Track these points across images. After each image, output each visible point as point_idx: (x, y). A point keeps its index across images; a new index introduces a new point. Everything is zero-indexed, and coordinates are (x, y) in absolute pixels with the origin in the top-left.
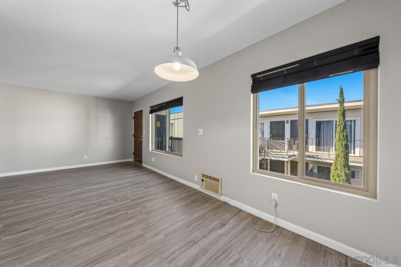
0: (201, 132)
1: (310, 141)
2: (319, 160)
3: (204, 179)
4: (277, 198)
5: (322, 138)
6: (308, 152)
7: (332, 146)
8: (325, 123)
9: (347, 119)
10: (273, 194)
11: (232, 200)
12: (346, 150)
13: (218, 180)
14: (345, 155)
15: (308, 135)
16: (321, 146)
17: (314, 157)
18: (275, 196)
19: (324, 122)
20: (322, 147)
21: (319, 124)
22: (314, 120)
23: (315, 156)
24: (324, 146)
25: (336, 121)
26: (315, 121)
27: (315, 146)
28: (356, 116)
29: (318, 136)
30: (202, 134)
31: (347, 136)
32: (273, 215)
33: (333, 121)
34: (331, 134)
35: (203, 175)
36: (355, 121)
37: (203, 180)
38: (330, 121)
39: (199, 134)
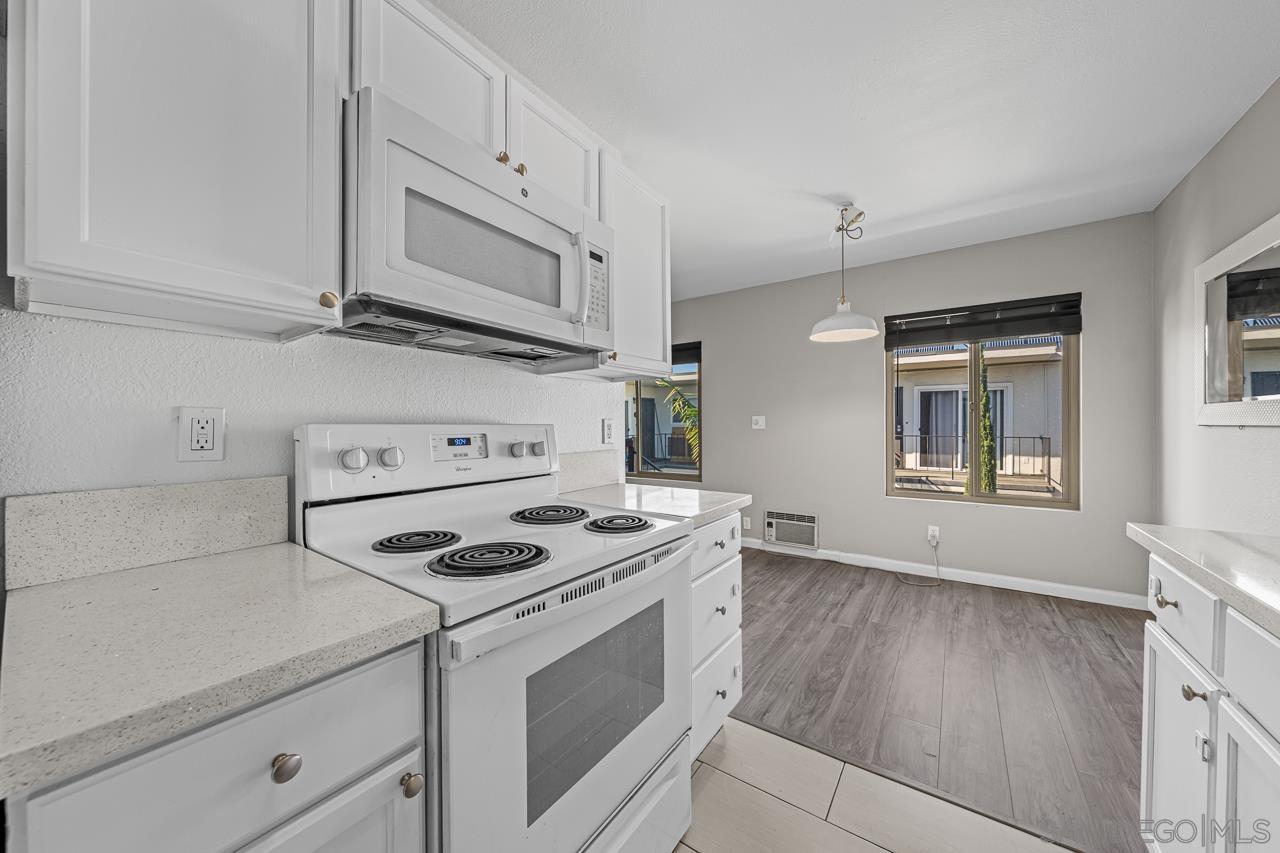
0: (760, 422)
1: (907, 441)
2: (933, 486)
3: (774, 521)
4: (937, 534)
5: (934, 434)
6: (903, 468)
7: (957, 453)
8: (940, 396)
9: (991, 387)
10: (931, 528)
11: (843, 554)
12: (990, 461)
13: (812, 519)
14: (989, 471)
15: (902, 428)
16: (932, 453)
17: (920, 481)
18: (933, 530)
19: (936, 393)
20: (935, 456)
21: (926, 398)
22: (916, 388)
23: (923, 478)
24: (937, 453)
25: (964, 393)
26: (918, 390)
27: (918, 454)
28: (1005, 379)
29: (925, 428)
30: (764, 427)
31: (991, 427)
32: (934, 564)
33: (957, 392)
34: (954, 423)
35: (770, 514)
36: (1002, 392)
37: (770, 525)
38: (952, 392)
39: (754, 427)
